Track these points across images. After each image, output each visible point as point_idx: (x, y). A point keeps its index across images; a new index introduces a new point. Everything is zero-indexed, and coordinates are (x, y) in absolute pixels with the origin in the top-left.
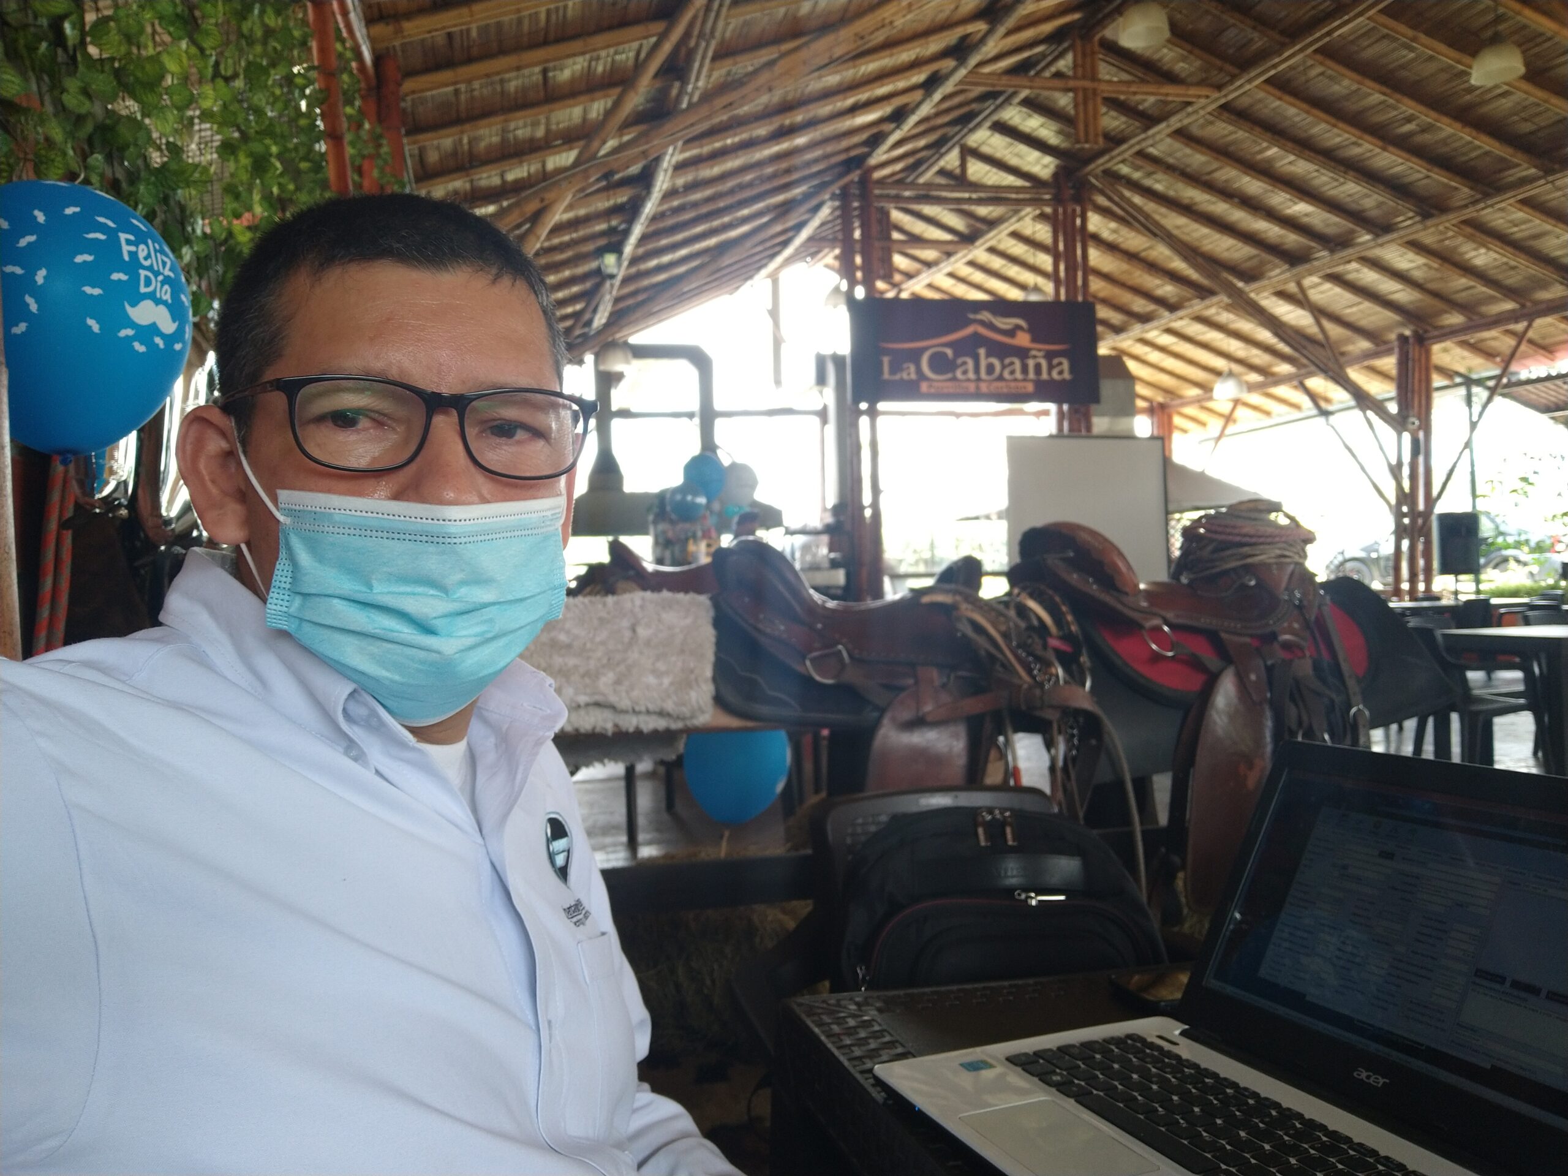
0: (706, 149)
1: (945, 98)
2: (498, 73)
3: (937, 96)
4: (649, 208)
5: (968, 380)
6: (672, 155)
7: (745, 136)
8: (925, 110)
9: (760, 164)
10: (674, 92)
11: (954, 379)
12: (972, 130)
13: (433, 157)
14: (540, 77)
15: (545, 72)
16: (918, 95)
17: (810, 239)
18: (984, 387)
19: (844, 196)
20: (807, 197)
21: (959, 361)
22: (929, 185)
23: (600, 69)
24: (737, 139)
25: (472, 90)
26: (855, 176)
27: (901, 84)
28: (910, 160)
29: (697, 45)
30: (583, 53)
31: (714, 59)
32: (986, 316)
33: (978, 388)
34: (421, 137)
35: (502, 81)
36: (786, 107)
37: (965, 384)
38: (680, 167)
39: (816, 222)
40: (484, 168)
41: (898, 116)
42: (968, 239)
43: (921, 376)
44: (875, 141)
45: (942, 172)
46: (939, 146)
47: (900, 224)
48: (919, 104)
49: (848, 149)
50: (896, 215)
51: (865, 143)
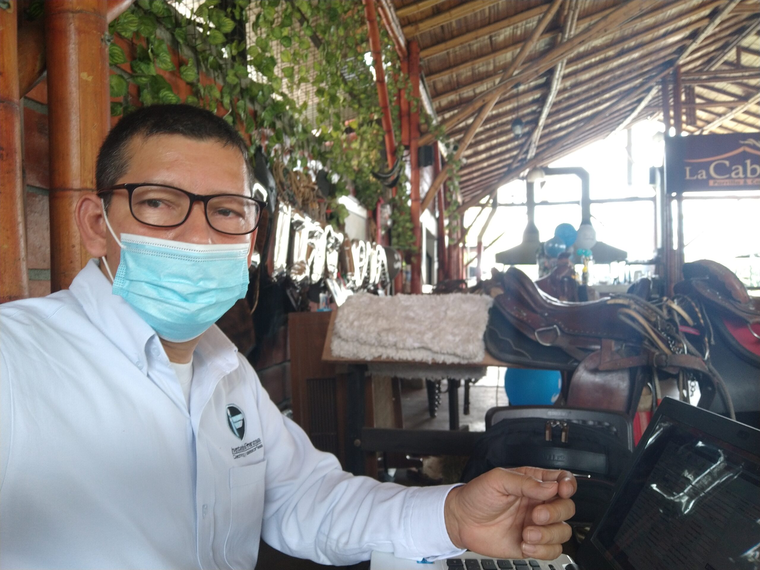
0: (580, 66)
1: (722, 22)
2: (467, 42)
3: (718, 21)
4: (551, 99)
5: (739, 178)
6: (561, 71)
7: (602, 56)
8: (710, 31)
9: (612, 70)
10: (559, 39)
11: (730, 178)
12: (745, 37)
13: (440, 86)
14: (489, 41)
15: (491, 38)
16: (705, 22)
17: (646, 107)
18: (749, 182)
19: (664, 82)
20: (642, 84)
21: (734, 168)
22: (716, 71)
23: (519, 32)
24: (597, 58)
25: (456, 52)
26: (671, 71)
27: (694, 17)
28: (706, 59)
29: (568, 13)
30: (509, 26)
31: (579, 19)
32: (751, 141)
33: (745, 182)
34: (432, 77)
35: (469, 45)
36: (623, 39)
37: (737, 181)
38: (565, 77)
39: (649, 98)
40: (464, 88)
41: (694, 36)
42: (744, 99)
43: (709, 177)
44: (682, 50)
45: (726, 63)
46: (724, 48)
47: (702, 94)
48: (706, 28)
49: (664, 57)
50: (698, 90)
51: (675, 53)
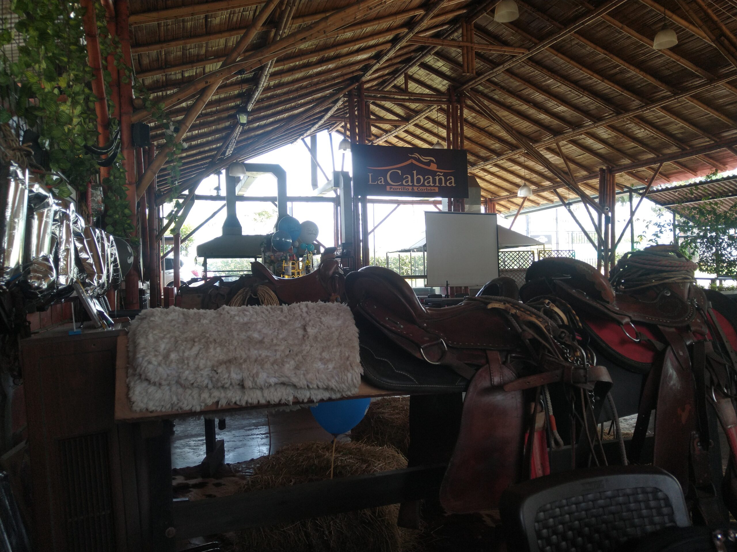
0: (286, 67)
1: (401, 48)
2: (182, 16)
3: (398, 47)
4: (257, 95)
5: (408, 185)
6: (270, 68)
7: (305, 61)
8: (391, 54)
9: (311, 77)
10: (272, 34)
11: (402, 185)
12: (411, 66)
13: (146, 61)
14: (204, 21)
15: (206, 17)
16: (389, 46)
17: (332, 116)
18: (415, 189)
19: (350, 95)
20: (332, 95)
21: (404, 176)
22: (389, 92)
23: (235, 19)
24: (301, 62)
25: (167, 25)
26: (355, 86)
27: (381, 40)
28: (381, 80)
29: (286, 8)
30: (227, 9)
31: (293, 18)
33: (413, 189)
34: (139, 49)
35: (183, 21)
36: (326, 47)
37: (406, 187)
38: (273, 75)
39: (335, 108)
40: (173, 69)
41: (378, 57)
42: (406, 119)
43: (387, 183)
44: (366, 68)
45: (395, 86)
46: (394, 74)
47: (374, 111)
48: (389, 51)
49: (353, 72)
50: (372, 107)
51: (361, 70)
